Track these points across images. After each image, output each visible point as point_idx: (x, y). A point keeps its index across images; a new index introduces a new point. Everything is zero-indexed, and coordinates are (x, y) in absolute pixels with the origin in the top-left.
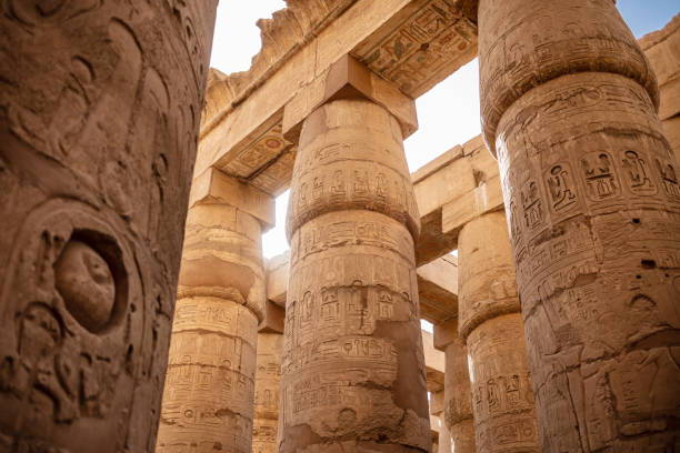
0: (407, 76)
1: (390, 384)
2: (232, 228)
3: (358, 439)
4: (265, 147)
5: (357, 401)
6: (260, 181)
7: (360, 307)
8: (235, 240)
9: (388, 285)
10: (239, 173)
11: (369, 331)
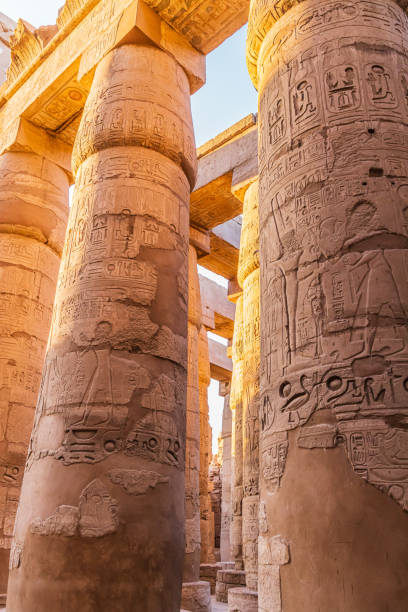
0: (196, 27)
1: (148, 302)
2: (38, 175)
3: (112, 348)
4: (68, 98)
5: (115, 315)
6: (67, 134)
7: (126, 233)
8: (40, 186)
9: (156, 216)
10: (48, 125)
11: (132, 255)
